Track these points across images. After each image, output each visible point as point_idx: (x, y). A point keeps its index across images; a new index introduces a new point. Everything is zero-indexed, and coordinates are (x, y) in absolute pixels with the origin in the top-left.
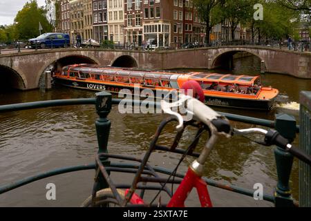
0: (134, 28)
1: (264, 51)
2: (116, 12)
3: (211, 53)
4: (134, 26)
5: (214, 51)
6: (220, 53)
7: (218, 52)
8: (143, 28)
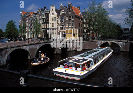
0: (61, 31)
1: (121, 43)
2: (53, 23)
3: (99, 43)
4: (61, 30)
5: (100, 42)
6: (103, 43)
7: (102, 43)
8: (66, 31)
